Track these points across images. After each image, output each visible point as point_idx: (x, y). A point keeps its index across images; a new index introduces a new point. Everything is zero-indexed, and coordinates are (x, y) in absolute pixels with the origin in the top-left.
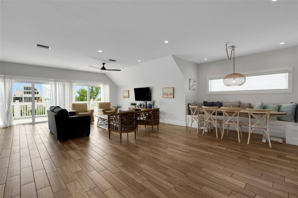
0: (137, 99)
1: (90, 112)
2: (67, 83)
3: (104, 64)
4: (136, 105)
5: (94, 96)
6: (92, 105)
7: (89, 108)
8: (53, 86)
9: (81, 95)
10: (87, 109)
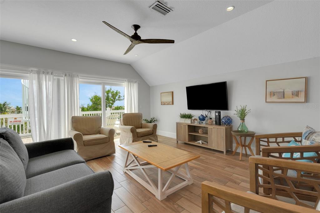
0: (192, 105)
1: (107, 132)
2: (63, 78)
3: (137, 27)
4: (193, 118)
5: (110, 104)
6: (109, 118)
7: (105, 126)
8: (35, 83)
9: (94, 103)
10: (100, 127)
